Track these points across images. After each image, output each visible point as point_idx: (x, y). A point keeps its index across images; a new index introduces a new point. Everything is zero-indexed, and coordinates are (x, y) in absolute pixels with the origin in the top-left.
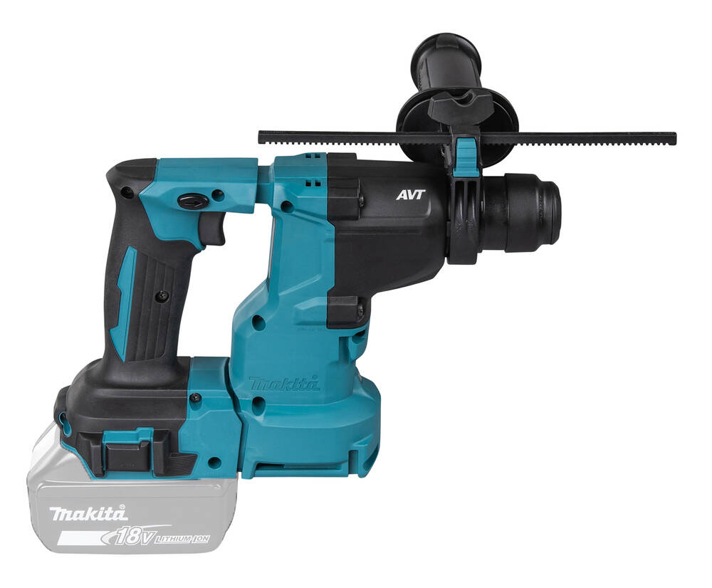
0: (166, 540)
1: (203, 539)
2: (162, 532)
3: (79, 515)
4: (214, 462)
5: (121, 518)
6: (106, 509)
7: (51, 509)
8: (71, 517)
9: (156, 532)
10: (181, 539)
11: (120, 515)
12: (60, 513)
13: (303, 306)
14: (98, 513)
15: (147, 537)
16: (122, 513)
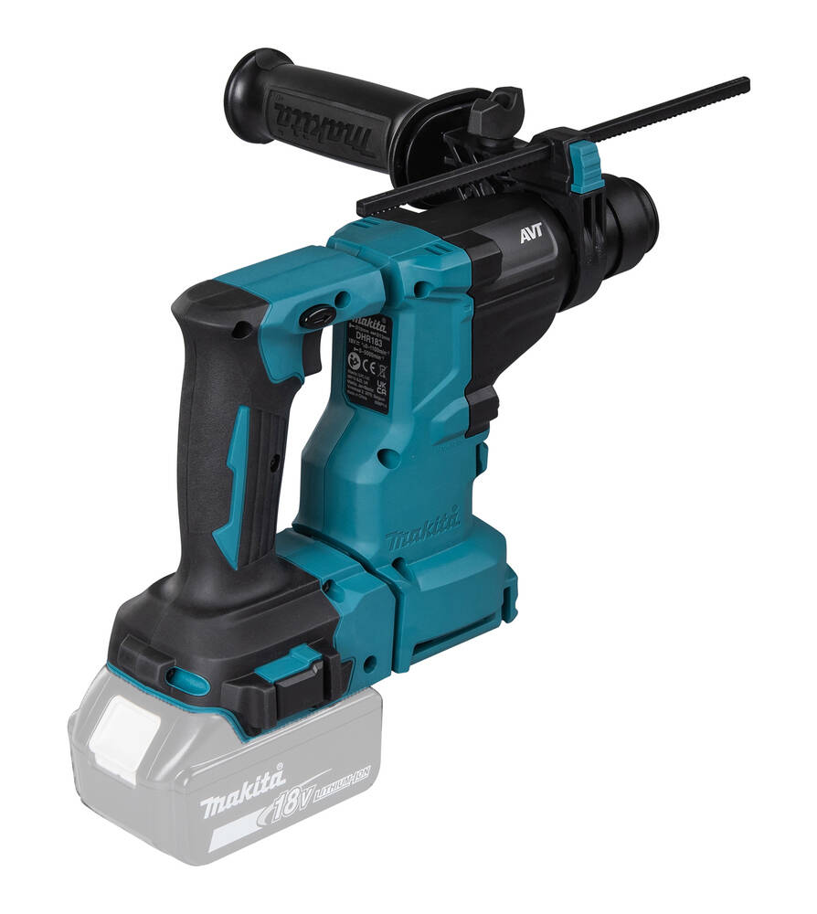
0: (327, 792)
1: (362, 774)
2: (322, 783)
3: (234, 799)
4: (369, 663)
5: (279, 783)
6: (263, 778)
7: (202, 804)
8: (225, 805)
9: (315, 785)
10: (342, 784)
11: (278, 779)
12: (213, 805)
13: (443, 417)
14: (253, 788)
15: (306, 795)
16: (279, 775)
